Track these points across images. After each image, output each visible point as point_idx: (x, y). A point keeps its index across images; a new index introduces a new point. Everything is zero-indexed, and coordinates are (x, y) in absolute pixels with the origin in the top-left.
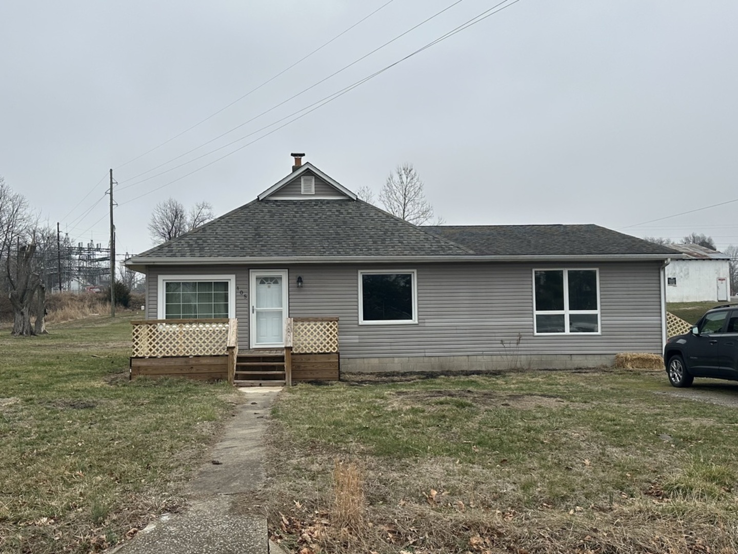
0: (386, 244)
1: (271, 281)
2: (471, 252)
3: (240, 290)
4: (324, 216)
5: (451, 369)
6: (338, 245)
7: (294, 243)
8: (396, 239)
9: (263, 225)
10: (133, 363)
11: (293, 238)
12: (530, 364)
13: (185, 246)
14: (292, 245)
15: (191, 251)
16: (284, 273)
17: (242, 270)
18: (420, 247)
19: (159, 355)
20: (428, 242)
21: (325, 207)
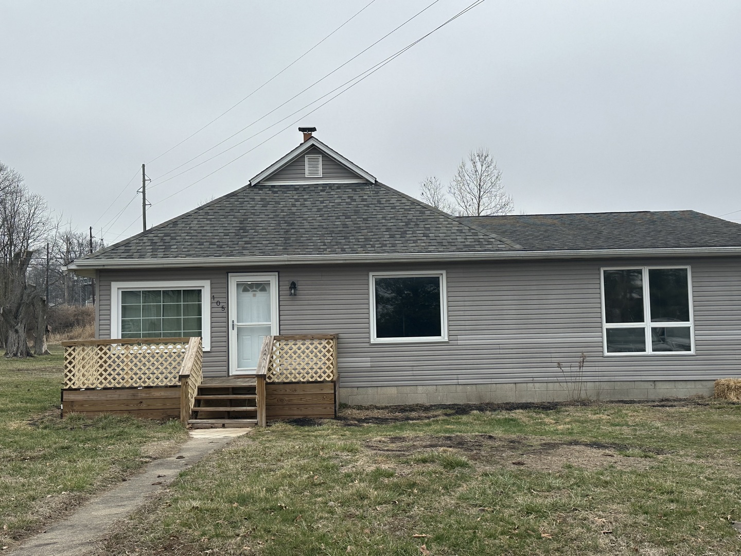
0: (406, 238)
1: (257, 288)
2: (518, 247)
3: (216, 300)
4: (331, 204)
5: (492, 401)
6: (344, 241)
7: (286, 239)
8: (420, 232)
9: (252, 216)
10: (64, 398)
11: (287, 232)
12: (598, 394)
13: (147, 244)
14: (284, 242)
15: (154, 250)
16: (274, 277)
17: (219, 274)
18: (451, 241)
19: (99, 385)
20: (462, 234)
21: (335, 193)
